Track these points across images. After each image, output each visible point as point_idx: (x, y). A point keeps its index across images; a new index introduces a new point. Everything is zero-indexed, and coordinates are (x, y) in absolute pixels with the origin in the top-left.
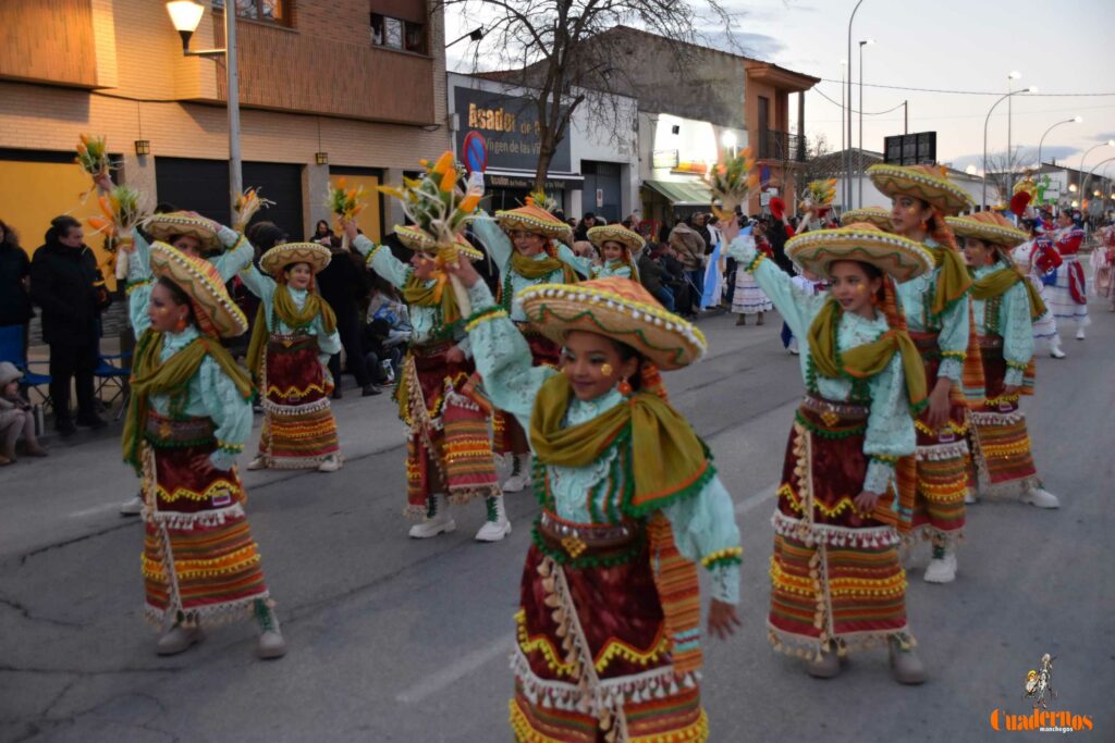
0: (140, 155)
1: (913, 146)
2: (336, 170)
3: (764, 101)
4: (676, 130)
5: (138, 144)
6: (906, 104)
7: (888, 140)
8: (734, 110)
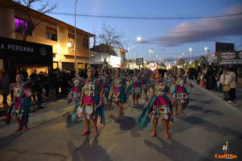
0: (60, 62)
1: (140, 60)
2: (79, 63)
3: (122, 54)
4: (113, 58)
5: (60, 60)
6: (137, 54)
7: (136, 59)
8: (118, 55)
